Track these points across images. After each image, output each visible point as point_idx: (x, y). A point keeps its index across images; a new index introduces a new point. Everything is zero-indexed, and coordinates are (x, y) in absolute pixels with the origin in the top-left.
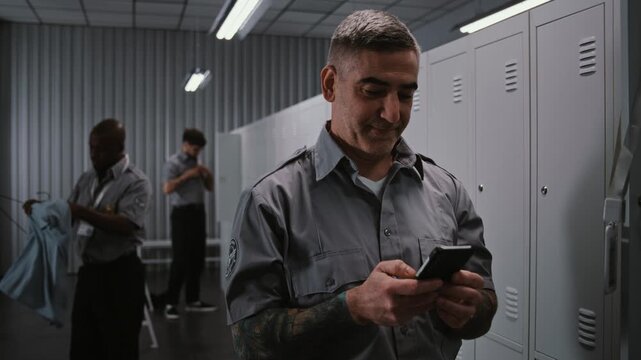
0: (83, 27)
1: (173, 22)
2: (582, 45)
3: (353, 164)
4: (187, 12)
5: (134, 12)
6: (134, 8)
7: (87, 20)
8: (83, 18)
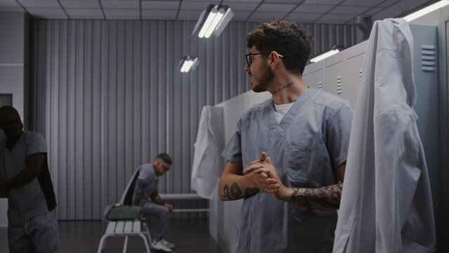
0: (101, 20)
1: (172, 15)
4: (182, 8)
5: (141, 9)
6: (140, 5)
8: (102, 14)
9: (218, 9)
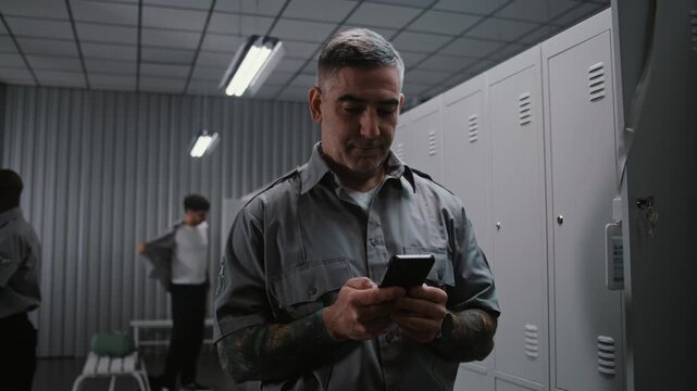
0: (83, 90)
1: (178, 86)
2: (591, 72)
3: (337, 179)
4: (194, 75)
5: (138, 75)
6: (138, 69)
7: (88, 84)
8: (84, 81)
9: (264, 42)
